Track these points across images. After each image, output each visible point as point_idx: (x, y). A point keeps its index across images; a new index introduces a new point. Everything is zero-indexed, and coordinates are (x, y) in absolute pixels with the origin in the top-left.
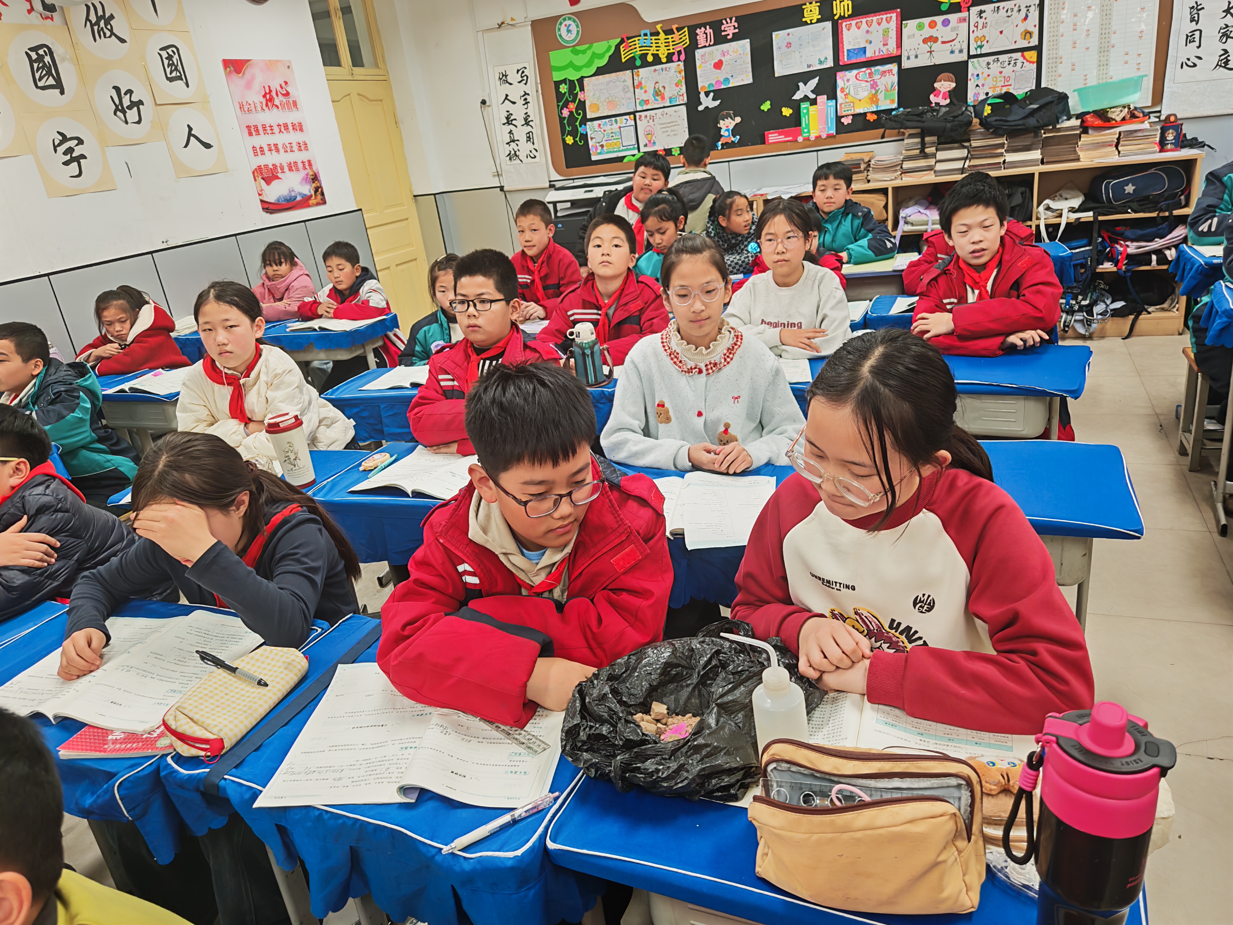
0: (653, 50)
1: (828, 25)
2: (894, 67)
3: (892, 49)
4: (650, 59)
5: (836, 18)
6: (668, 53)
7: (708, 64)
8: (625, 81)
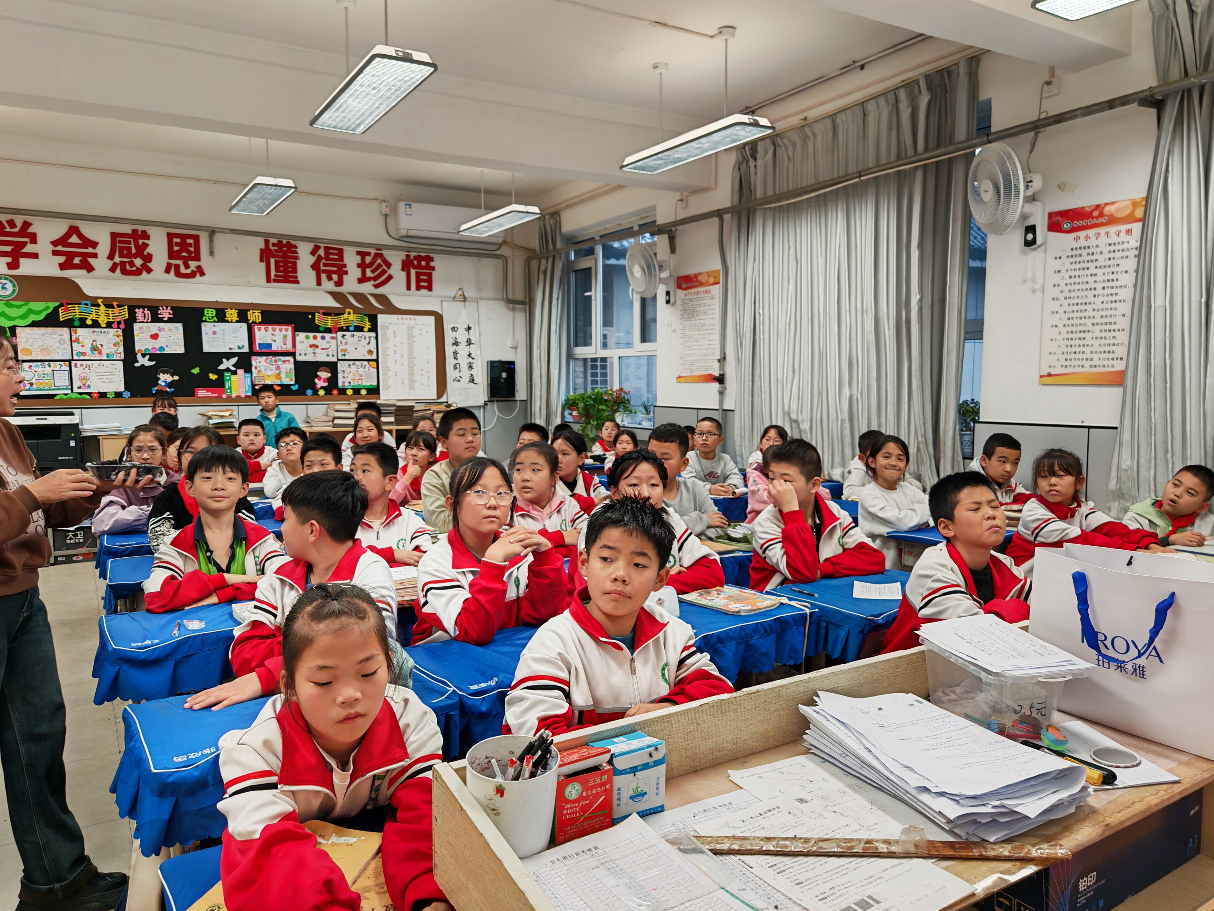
0: (93, 316)
1: (244, 326)
2: (291, 359)
3: (289, 347)
4: (89, 322)
5: (250, 322)
6: (108, 322)
7: (145, 335)
8: (61, 335)
